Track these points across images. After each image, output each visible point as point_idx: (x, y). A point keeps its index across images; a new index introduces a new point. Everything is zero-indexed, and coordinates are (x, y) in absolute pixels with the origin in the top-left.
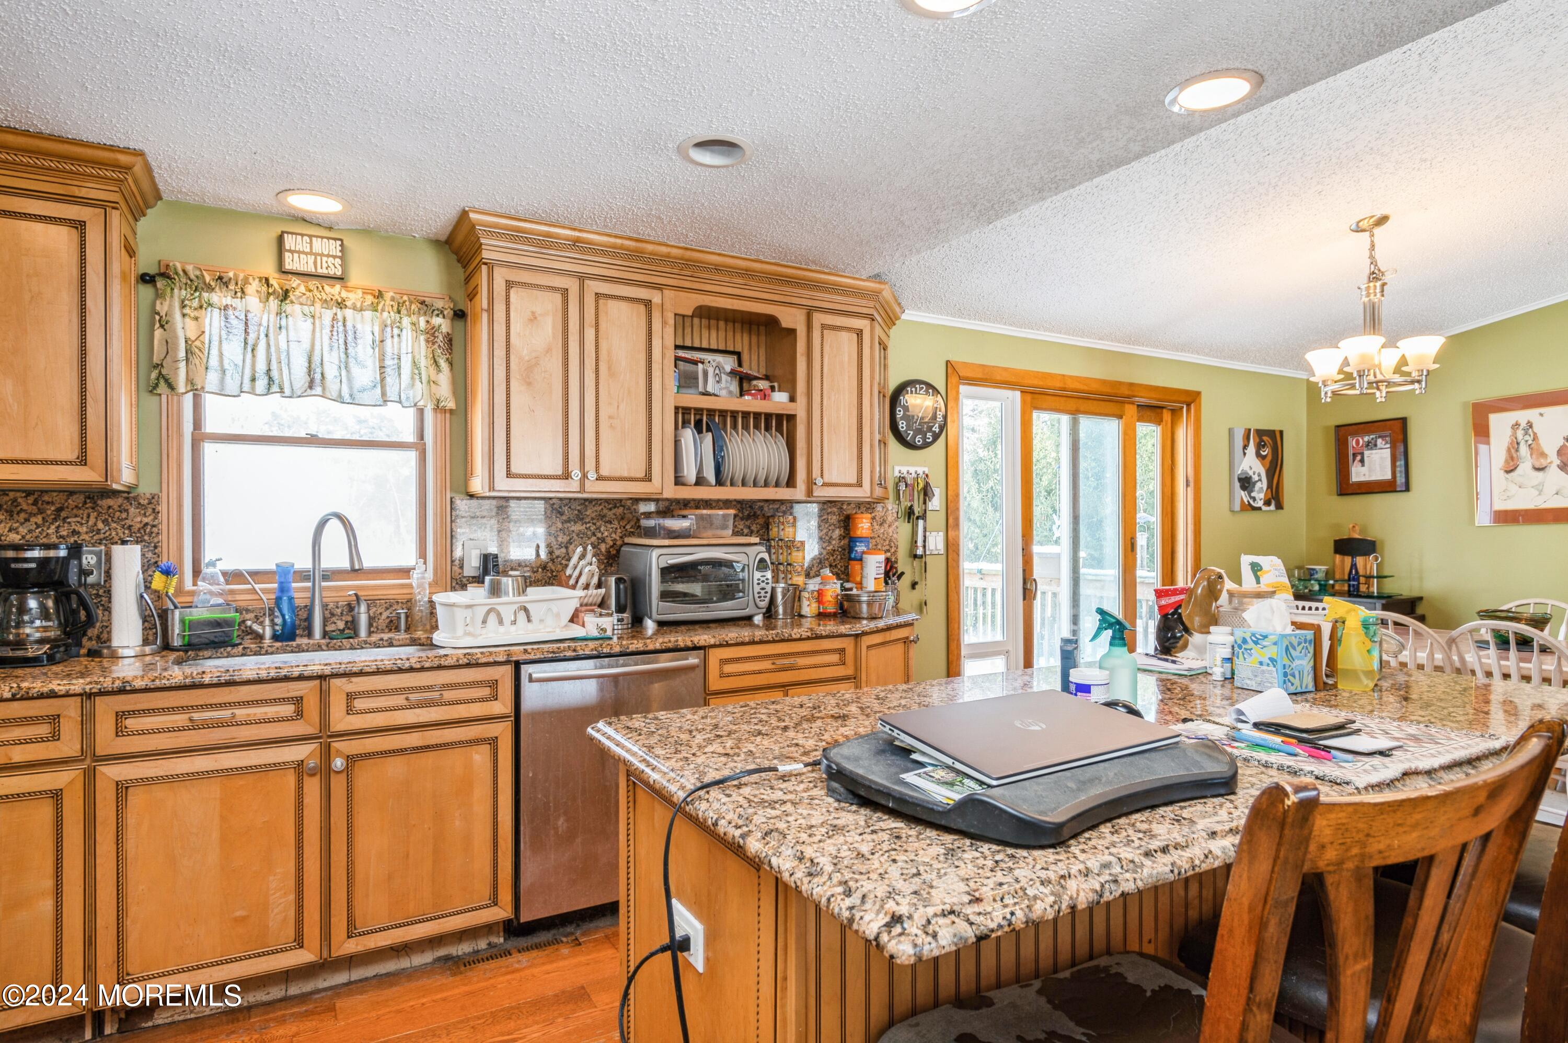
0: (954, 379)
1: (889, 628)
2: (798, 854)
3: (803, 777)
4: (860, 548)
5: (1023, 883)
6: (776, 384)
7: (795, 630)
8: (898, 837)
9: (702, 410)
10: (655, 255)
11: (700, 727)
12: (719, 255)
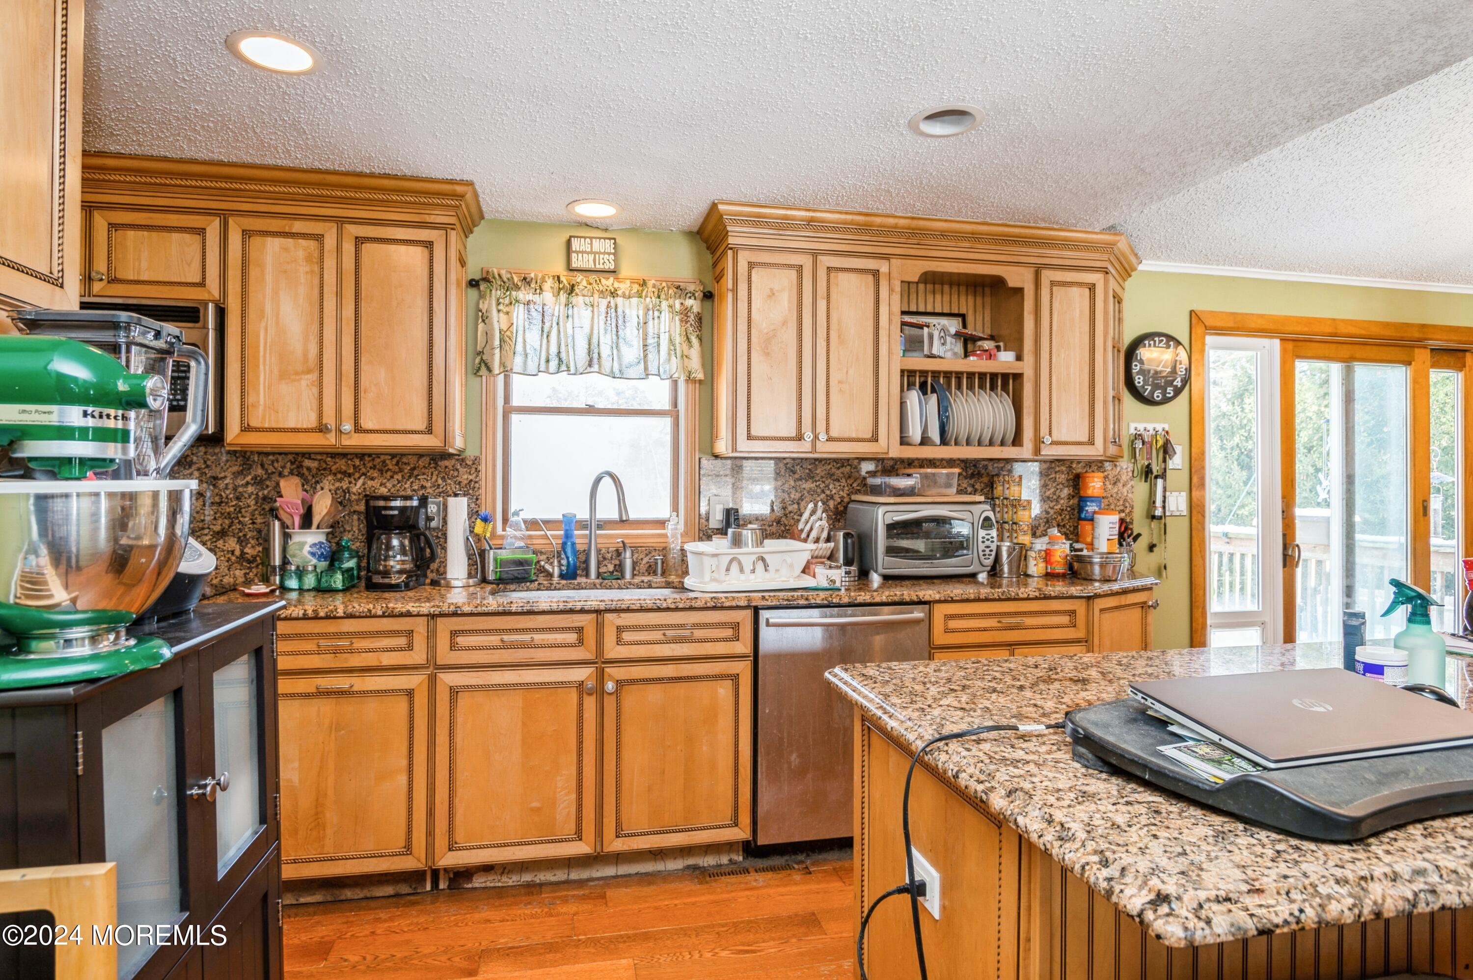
0: (1199, 330)
1: (1125, 592)
2: (1047, 816)
3: (1045, 739)
4: (1091, 508)
5: (1314, 878)
6: (1001, 344)
7: (1022, 590)
8: (1157, 812)
9: (927, 372)
10: (884, 227)
11: (933, 679)
12: (946, 221)
